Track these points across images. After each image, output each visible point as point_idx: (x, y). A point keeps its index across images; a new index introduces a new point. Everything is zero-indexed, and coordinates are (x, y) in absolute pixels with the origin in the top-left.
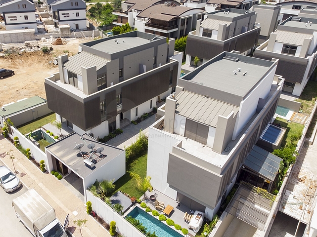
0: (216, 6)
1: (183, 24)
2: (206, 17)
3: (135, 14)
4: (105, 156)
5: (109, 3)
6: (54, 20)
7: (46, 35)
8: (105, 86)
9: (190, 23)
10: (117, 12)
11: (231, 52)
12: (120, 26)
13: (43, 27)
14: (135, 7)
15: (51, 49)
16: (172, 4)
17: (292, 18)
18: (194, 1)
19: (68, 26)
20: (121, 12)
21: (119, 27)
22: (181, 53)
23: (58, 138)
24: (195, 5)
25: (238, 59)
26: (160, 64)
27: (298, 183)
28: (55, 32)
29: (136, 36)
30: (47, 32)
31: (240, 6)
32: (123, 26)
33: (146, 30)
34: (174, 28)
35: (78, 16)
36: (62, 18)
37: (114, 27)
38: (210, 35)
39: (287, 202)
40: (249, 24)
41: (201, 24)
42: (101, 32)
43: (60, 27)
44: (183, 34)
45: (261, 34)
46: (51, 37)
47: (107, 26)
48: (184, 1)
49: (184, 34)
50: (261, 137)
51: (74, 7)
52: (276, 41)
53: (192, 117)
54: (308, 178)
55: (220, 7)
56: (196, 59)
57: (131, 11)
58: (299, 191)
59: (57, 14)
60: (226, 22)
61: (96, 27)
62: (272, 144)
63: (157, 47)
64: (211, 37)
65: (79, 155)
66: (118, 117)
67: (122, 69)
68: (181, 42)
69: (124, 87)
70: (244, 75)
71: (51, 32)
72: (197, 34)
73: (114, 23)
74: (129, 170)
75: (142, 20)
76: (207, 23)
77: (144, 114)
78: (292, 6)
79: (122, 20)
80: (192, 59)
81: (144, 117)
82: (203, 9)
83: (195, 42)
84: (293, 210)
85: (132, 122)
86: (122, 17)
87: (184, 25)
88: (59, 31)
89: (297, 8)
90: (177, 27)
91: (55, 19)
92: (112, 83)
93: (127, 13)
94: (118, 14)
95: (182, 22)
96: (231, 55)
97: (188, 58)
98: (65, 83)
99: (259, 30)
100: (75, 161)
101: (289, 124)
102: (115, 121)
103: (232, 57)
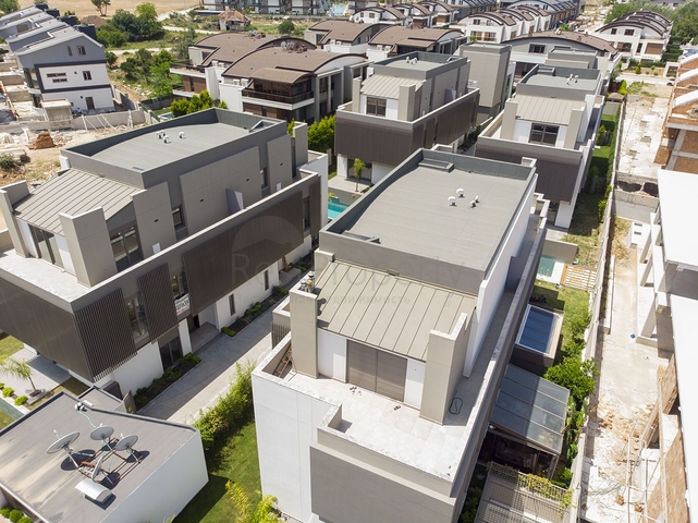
0: (388, 50)
1: (324, 90)
2: (370, 71)
3: (219, 70)
4: (142, 455)
5: (168, 49)
6: (31, 91)
7: (12, 127)
8: (139, 256)
9: (339, 86)
10: (181, 67)
11: (433, 149)
12: (189, 99)
13: (7, 108)
14: (217, 56)
15: (25, 159)
16: (297, 47)
17: (538, 68)
18: (343, 41)
19: (66, 103)
20: (189, 66)
21: (185, 100)
22: (324, 155)
23: (24, 402)
24: (346, 49)
25: (451, 165)
26: (279, 185)
27: (599, 432)
28: (35, 118)
29: (217, 121)
30: (15, 119)
31: (434, 47)
32: (195, 98)
33: (246, 106)
34: (305, 99)
35: (90, 78)
36: (48, 83)
37: (175, 102)
38: (382, 111)
39: (589, 490)
40: (457, 83)
41: (362, 86)
42: (147, 115)
43: (46, 105)
44: (327, 110)
45: (482, 103)
46: (25, 130)
47: (161, 99)
48: (324, 42)
49: (329, 110)
50: (518, 342)
51: (77, 57)
52: (517, 117)
53: (360, 337)
54: (617, 416)
55: (395, 50)
56: (358, 163)
57: (210, 65)
58: (605, 453)
59: (34, 77)
60: (412, 81)
61: (136, 102)
62: (542, 357)
63: (266, 146)
64: (384, 114)
65: (67, 465)
66: (183, 327)
67: (181, 207)
68: (323, 128)
69: (188, 254)
70: (474, 205)
71: (25, 119)
72: (356, 109)
73: (175, 92)
74: (218, 469)
75: (236, 83)
76: (375, 85)
77: (253, 307)
78: (528, 46)
79: (192, 84)
80: (350, 164)
81: (253, 313)
82: (364, 56)
83: (353, 127)
84: (606, 510)
85: (224, 330)
86: (191, 79)
87: (327, 90)
88: (45, 115)
89: (538, 49)
90: (312, 97)
91: (32, 87)
92: (156, 247)
93: (201, 69)
94: (183, 72)
95: (321, 84)
96: (435, 156)
97: (341, 162)
98: (29, 255)
99: (477, 95)
100: (54, 488)
101: (560, 292)
102: (178, 339)
103: (438, 161)
